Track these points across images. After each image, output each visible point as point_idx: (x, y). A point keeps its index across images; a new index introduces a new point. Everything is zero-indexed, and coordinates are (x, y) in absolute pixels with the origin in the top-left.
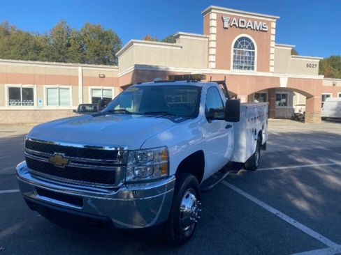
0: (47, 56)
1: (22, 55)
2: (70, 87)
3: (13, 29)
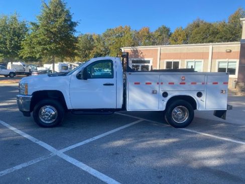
0: (221, 38)
1: (203, 39)
2: (203, 60)
3: (202, 22)
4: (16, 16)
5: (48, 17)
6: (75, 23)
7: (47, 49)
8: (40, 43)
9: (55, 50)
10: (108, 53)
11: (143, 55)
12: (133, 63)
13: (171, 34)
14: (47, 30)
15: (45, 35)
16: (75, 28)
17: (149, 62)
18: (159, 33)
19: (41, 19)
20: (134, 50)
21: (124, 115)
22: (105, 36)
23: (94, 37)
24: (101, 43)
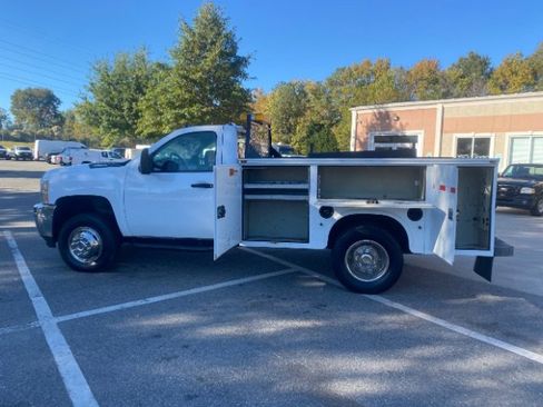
4: (144, 53)
5: (189, 49)
6: (244, 58)
7: (183, 116)
8: (171, 105)
9: (199, 117)
10: (338, 121)
11: (401, 125)
12: (376, 142)
13: (491, 72)
14: (186, 78)
15: (180, 88)
16: (246, 70)
17: (413, 140)
18: (461, 71)
19: (176, 54)
20: (380, 113)
21: (267, 256)
22: (332, 83)
23: (307, 89)
24: (323, 100)
